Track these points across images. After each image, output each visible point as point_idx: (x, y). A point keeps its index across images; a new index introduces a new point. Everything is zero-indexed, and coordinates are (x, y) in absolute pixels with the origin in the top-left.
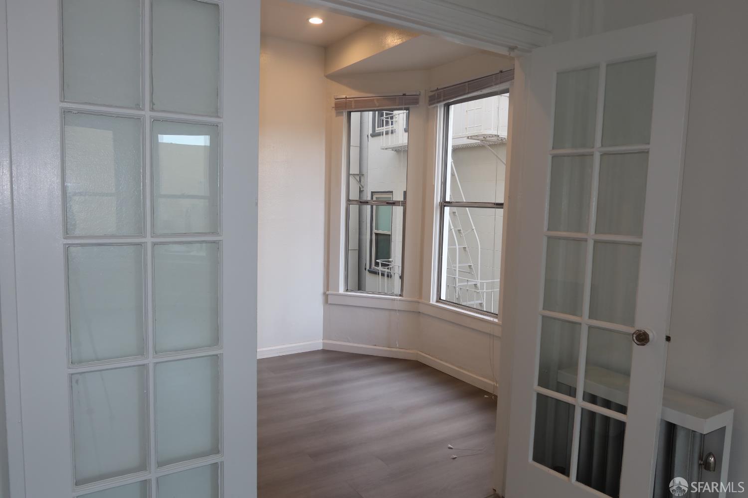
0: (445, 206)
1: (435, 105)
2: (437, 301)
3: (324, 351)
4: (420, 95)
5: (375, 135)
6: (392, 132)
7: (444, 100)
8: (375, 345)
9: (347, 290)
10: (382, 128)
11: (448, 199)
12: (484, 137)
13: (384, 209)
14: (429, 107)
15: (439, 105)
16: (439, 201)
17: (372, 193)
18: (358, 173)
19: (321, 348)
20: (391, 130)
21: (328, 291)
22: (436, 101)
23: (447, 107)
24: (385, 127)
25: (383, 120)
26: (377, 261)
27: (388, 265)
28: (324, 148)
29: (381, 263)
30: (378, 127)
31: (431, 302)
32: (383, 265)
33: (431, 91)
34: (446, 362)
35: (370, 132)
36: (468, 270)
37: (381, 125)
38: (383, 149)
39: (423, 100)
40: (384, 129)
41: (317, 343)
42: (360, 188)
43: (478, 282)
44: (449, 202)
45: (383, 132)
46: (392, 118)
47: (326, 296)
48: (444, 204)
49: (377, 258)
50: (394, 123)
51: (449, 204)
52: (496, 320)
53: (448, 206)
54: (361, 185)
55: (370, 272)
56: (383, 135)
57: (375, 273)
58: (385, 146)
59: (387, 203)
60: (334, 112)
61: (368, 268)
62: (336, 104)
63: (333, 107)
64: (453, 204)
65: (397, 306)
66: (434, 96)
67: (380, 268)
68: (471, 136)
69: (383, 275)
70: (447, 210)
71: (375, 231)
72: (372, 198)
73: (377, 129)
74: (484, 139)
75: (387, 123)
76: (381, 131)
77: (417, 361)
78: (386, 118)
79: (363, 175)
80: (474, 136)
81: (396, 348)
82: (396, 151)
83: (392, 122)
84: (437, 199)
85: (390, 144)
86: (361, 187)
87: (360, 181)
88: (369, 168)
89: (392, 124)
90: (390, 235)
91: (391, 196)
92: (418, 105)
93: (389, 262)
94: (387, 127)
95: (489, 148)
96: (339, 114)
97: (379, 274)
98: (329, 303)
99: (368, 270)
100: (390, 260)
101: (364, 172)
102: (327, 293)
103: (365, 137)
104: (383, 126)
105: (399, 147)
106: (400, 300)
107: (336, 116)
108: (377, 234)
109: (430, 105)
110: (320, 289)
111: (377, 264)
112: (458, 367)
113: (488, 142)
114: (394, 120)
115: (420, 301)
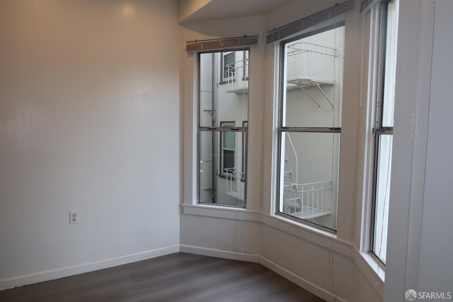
0: (282, 131)
1: (272, 44)
2: (276, 214)
3: (181, 254)
4: (258, 36)
5: (222, 83)
6: (234, 81)
7: (280, 38)
8: (223, 249)
9: (199, 203)
10: (227, 78)
11: (284, 125)
12: (299, 82)
13: (229, 134)
14: (267, 45)
15: (275, 43)
16: (277, 127)
17: (221, 123)
18: (211, 109)
19: (178, 251)
20: (233, 79)
21: (184, 203)
22: (273, 39)
23: (283, 45)
24: (229, 78)
25: (227, 73)
26: (225, 169)
27: (233, 172)
29: (228, 171)
30: (224, 78)
31: (271, 215)
32: (229, 172)
33: (269, 32)
34: (286, 268)
35: (219, 81)
36: (289, 176)
37: (226, 76)
38: (228, 92)
39: (262, 40)
40: (228, 79)
41: (175, 247)
42: (213, 120)
43: (297, 185)
44: (286, 128)
45: (228, 81)
46: (234, 71)
47: (182, 207)
48: (281, 129)
49: (224, 167)
50: (235, 74)
51: (286, 129)
52: (335, 237)
53: (284, 131)
54: (214, 117)
55: (220, 176)
56: (228, 83)
57: (224, 177)
58: (229, 90)
59: (232, 129)
60: (186, 54)
61: (219, 173)
62: (187, 46)
63: (185, 49)
64: (290, 129)
65: (242, 217)
66: (272, 35)
67: (227, 174)
68: (290, 81)
69: (229, 178)
70: (283, 134)
71: (223, 148)
72: (221, 125)
73: (223, 79)
74: (299, 83)
75: (230, 74)
76: (226, 80)
77: (259, 264)
78: (230, 71)
79: (215, 111)
80: (292, 81)
81: (241, 252)
82: (236, 93)
83: (234, 74)
84: (275, 125)
85: (232, 88)
86: (213, 118)
87: (213, 114)
88: (218, 106)
89: (234, 75)
90: (233, 151)
91: (233, 124)
92: (257, 45)
93: (233, 170)
94: (230, 78)
95: (303, 89)
96: (190, 55)
97: (226, 178)
98: (184, 213)
99: (219, 175)
100: (234, 168)
101: (215, 109)
102: (183, 205)
103: (216, 85)
104: (227, 77)
105: (239, 90)
106: (244, 212)
107: (188, 57)
108: (225, 151)
109: (268, 43)
110: (176, 201)
111: (225, 171)
112: (297, 274)
113: (303, 86)
114: (235, 72)
115: (261, 213)
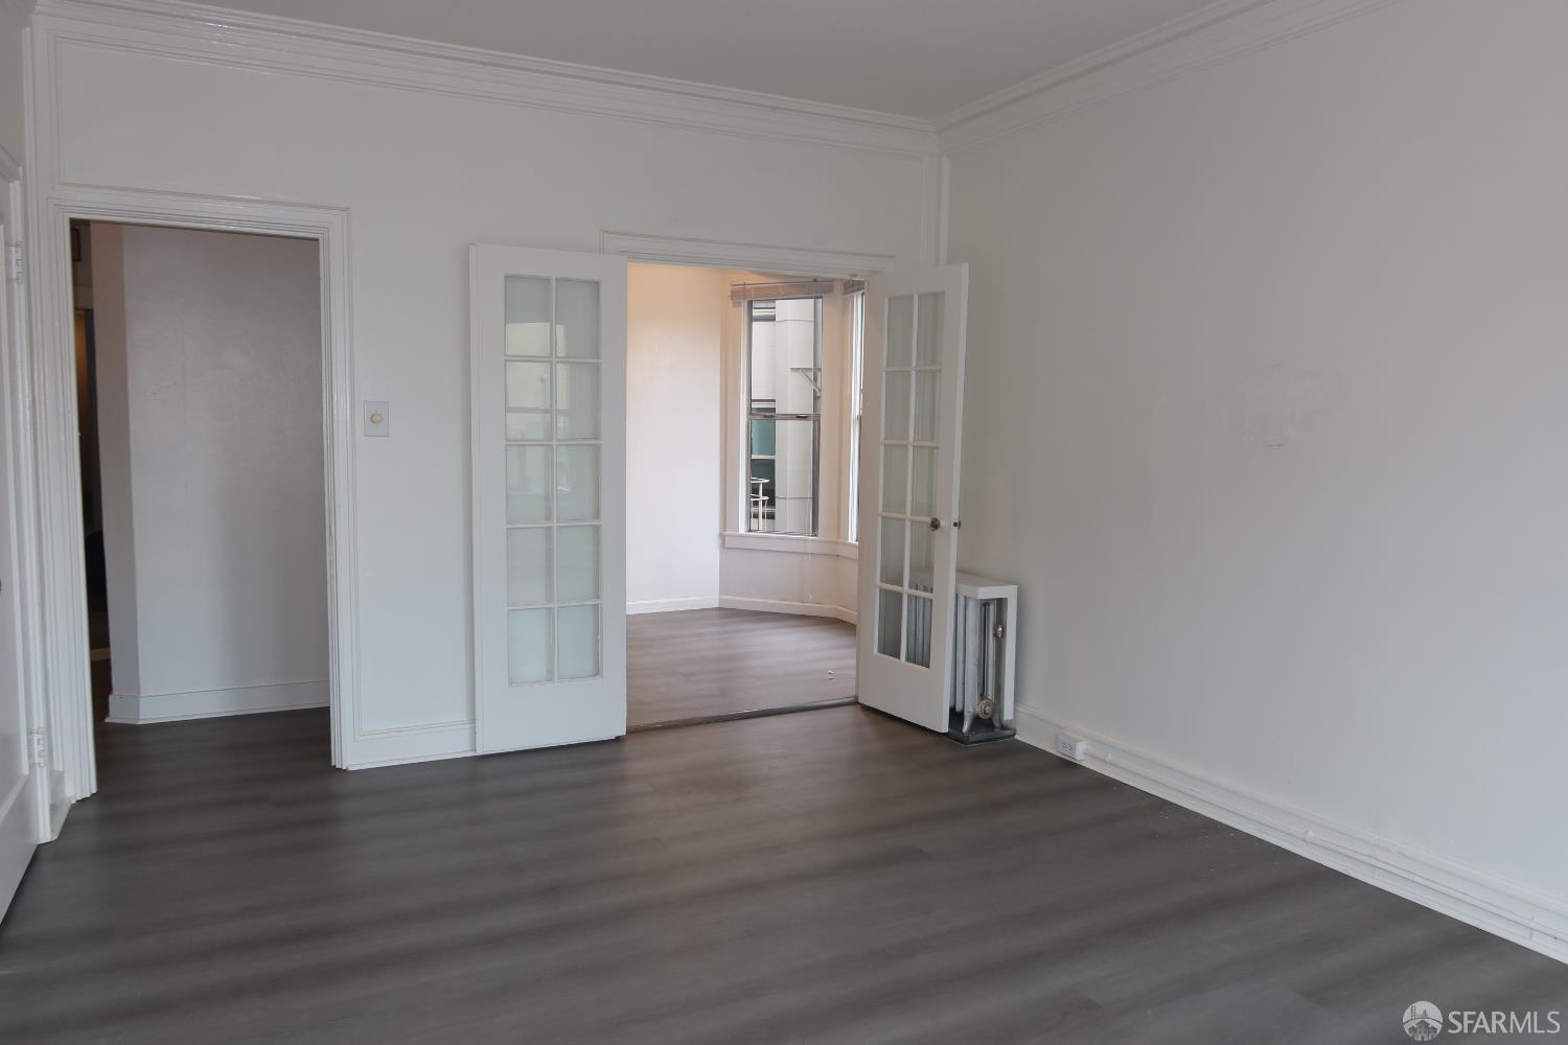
3: (720, 609)
9: (750, 531)
14: (844, 297)
15: (855, 294)
19: (716, 605)
21: (726, 531)
22: (851, 289)
28: (719, 344)
31: (849, 541)
39: (838, 288)
41: (712, 600)
47: (722, 537)
60: (730, 303)
62: (732, 292)
63: (730, 296)
65: (810, 548)
77: (836, 618)
81: (808, 602)
92: (829, 295)
96: (737, 304)
98: (727, 546)
102: (725, 533)
106: (812, 541)
107: (734, 308)
109: (845, 293)
110: (716, 529)
115: (838, 541)
